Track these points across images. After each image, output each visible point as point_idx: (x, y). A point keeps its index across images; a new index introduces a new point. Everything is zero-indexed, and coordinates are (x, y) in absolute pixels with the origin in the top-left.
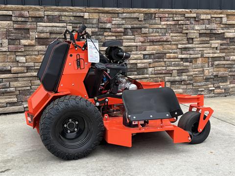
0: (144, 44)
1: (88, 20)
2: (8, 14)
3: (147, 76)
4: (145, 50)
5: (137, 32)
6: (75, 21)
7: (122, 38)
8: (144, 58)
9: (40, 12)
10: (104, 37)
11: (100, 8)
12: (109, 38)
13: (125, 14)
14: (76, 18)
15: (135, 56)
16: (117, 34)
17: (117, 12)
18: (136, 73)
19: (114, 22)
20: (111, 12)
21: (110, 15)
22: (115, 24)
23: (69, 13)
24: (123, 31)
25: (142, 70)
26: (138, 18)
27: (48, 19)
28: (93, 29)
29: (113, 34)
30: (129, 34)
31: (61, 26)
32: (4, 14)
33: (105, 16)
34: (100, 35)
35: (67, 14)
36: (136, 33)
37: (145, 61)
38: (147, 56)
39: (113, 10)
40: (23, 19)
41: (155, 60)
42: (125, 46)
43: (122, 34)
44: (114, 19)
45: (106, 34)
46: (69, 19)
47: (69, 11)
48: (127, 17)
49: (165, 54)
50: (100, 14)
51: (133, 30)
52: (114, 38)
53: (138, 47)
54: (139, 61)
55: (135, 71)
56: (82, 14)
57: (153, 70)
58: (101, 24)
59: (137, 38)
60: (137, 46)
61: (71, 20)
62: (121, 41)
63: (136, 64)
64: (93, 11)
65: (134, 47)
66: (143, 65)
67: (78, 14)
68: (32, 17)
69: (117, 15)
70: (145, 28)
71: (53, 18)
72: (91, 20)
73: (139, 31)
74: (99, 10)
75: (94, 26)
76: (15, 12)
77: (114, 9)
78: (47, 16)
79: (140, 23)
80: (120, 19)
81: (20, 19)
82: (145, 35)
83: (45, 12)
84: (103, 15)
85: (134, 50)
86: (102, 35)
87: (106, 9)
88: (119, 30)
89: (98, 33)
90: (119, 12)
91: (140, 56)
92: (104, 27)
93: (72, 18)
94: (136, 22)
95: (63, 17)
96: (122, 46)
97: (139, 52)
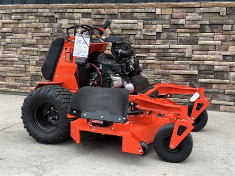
0: (226, 43)
1: (160, 16)
2: (88, 12)
3: (227, 81)
4: (227, 50)
5: (217, 28)
6: (147, 18)
7: (198, 35)
8: (224, 60)
9: (115, 10)
10: (176, 34)
11: (173, 3)
12: (182, 35)
13: (202, 9)
14: (148, 14)
15: (212, 57)
16: (191, 31)
17: (192, 6)
18: (213, 76)
19: (188, 18)
20: (186, 6)
21: (185, 10)
22: (189, 20)
23: (141, 10)
24: (199, 27)
25: (221, 73)
26: (219, 13)
27: (121, 15)
28: (164, 25)
29: (187, 31)
30: (207, 31)
31: (132, 22)
32: (85, 12)
33: (179, 11)
34: (172, 31)
35: (138, 10)
36: (215, 30)
37: (225, 63)
38: (229, 57)
39: (188, 4)
40: (100, 17)
42: (200, 45)
43: (198, 31)
44: (190, 14)
45: (178, 30)
46: (141, 16)
47: (141, 7)
48: (204, 11)
50: (174, 9)
51: (212, 26)
52: (189, 35)
53: (217, 46)
54: (216, 63)
55: (212, 74)
56: (153, 10)
58: (173, 20)
59: (215, 36)
60: (216, 45)
61: (143, 16)
62: (196, 38)
63: (213, 65)
64: (165, 6)
65: (212, 47)
66: (221, 68)
67: (149, 10)
68: (108, 14)
69: (193, 9)
70: (228, 24)
71: (126, 15)
72: (163, 16)
73: (220, 27)
74: (172, 5)
75: (166, 22)
76: (94, 10)
77: (189, 3)
78: (121, 13)
79: (221, 18)
80: (197, 15)
81: (97, 16)
82: (226, 33)
83: (119, 10)
84: (177, 10)
85: (212, 49)
86: (175, 32)
87: (180, 3)
88: (193, 26)
89: (170, 30)
90: (196, 6)
91: (218, 56)
92: (176, 23)
93: (144, 15)
94: (216, 17)
95: (135, 14)
96: (197, 44)
97: (218, 52)
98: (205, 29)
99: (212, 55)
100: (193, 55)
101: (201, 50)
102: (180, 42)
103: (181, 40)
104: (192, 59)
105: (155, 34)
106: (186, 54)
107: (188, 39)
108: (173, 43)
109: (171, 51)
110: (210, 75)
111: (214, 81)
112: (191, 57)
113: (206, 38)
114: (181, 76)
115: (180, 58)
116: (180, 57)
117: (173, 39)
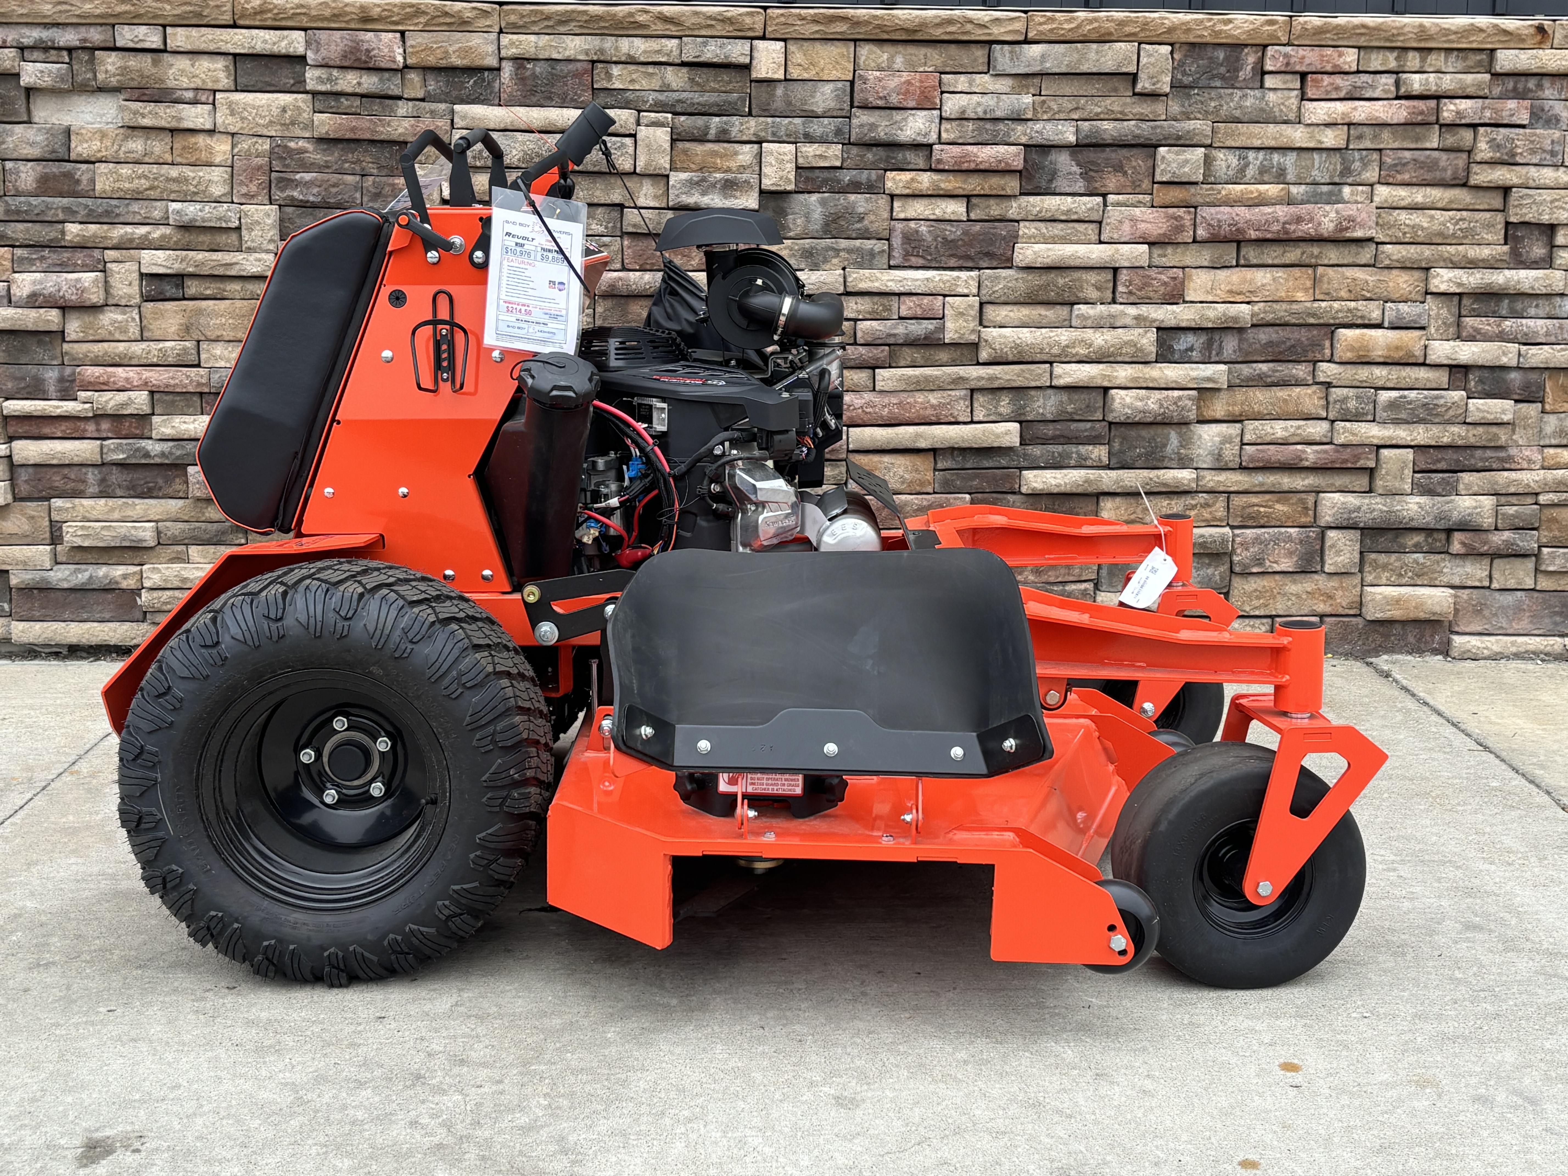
0: (1171, 257)
1: (780, 91)
2: (282, 47)
3: (1185, 476)
4: (1175, 297)
5: (1119, 168)
6: (697, 98)
7: (1013, 209)
8: (1165, 355)
9: (476, 40)
10: (883, 201)
11: (862, 13)
12: (918, 208)
13: (1036, 50)
14: (701, 76)
15: (1100, 339)
16: (973, 185)
17: (979, 34)
18: (1100, 452)
19: (952, 105)
20: (938, 33)
21: (935, 57)
22: (962, 119)
23: (654, 44)
24: (1018, 163)
25: (1145, 433)
26: (1134, 77)
27: (520, 78)
28: (810, 150)
29: (949, 183)
30: (1061, 184)
32: (259, 48)
33: (899, 62)
34: (855, 187)
35: (639, 47)
36: (1112, 182)
37: (1172, 372)
38: (1190, 339)
39: (950, 21)
40: (369, 82)
41: (1246, 370)
42: (1028, 268)
43: (1012, 185)
44: (962, 82)
45: (896, 181)
46: (656, 84)
47: (659, 28)
48: (1049, 66)
49: (1331, 328)
50: (865, 51)
51: (1091, 155)
52: (955, 209)
53: (1123, 276)
54: (1123, 373)
55: (1094, 441)
56: (737, 51)
57: (1227, 440)
58: (862, 118)
59: (1114, 214)
60: (1115, 270)
61: (665, 88)
62: (1002, 230)
63: (1106, 390)
64: (810, 30)
65: (1092, 277)
66: (1152, 402)
67: (712, 51)
68: (426, 69)
69: (980, 53)
70: (1181, 142)
71: (553, 79)
72: (798, 92)
73: (1137, 161)
74: (856, 23)
75: (817, 128)
76: (323, 35)
77: (957, 13)
78: (520, 61)
79: (1145, 108)
80: (1003, 85)
81: (349, 81)
82: (1175, 194)
83: (505, 39)
84: (882, 55)
85: (1093, 294)
86: (873, 188)
87: (905, 15)
88: (986, 154)
89: (846, 177)
90: (997, 32)
91: (1133, 335)
92: (882, 134)
93: (675, 78)
94: (1115, 104)
95: (616, 70)
96: (1008, 263)
97: (1132, 311)
98: (1053, 175)
99: (1099, 327)
100: (991, 333)
101: (1031, 300)
102: (907, 255)
103: (910, 238)
104: (984, 355)
105: (751, 201)
106: (949, 325)
107: (953, 232)
108: (866, 260)
109: (852, 307)
110: (1083, 449)
111: (1109, 479)
112: (975, 346)
113: (1057, 229)
114: (918, 461)
115: (908, 354)
116: (913, 343)
117: (865, 235)
